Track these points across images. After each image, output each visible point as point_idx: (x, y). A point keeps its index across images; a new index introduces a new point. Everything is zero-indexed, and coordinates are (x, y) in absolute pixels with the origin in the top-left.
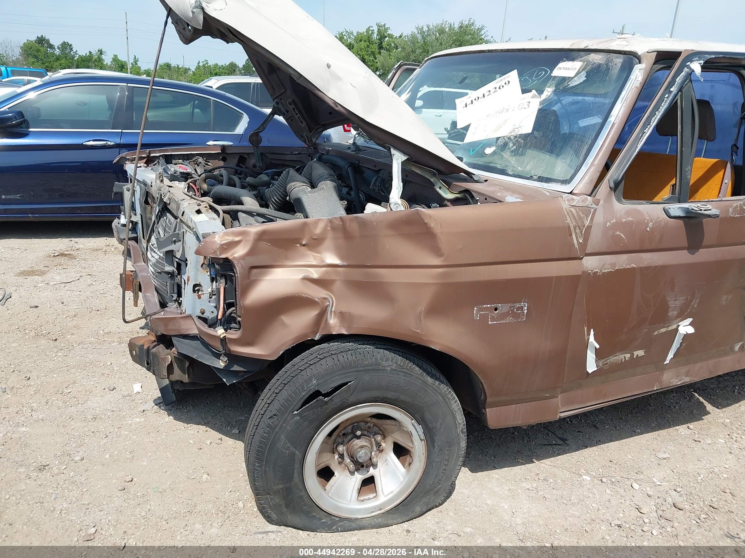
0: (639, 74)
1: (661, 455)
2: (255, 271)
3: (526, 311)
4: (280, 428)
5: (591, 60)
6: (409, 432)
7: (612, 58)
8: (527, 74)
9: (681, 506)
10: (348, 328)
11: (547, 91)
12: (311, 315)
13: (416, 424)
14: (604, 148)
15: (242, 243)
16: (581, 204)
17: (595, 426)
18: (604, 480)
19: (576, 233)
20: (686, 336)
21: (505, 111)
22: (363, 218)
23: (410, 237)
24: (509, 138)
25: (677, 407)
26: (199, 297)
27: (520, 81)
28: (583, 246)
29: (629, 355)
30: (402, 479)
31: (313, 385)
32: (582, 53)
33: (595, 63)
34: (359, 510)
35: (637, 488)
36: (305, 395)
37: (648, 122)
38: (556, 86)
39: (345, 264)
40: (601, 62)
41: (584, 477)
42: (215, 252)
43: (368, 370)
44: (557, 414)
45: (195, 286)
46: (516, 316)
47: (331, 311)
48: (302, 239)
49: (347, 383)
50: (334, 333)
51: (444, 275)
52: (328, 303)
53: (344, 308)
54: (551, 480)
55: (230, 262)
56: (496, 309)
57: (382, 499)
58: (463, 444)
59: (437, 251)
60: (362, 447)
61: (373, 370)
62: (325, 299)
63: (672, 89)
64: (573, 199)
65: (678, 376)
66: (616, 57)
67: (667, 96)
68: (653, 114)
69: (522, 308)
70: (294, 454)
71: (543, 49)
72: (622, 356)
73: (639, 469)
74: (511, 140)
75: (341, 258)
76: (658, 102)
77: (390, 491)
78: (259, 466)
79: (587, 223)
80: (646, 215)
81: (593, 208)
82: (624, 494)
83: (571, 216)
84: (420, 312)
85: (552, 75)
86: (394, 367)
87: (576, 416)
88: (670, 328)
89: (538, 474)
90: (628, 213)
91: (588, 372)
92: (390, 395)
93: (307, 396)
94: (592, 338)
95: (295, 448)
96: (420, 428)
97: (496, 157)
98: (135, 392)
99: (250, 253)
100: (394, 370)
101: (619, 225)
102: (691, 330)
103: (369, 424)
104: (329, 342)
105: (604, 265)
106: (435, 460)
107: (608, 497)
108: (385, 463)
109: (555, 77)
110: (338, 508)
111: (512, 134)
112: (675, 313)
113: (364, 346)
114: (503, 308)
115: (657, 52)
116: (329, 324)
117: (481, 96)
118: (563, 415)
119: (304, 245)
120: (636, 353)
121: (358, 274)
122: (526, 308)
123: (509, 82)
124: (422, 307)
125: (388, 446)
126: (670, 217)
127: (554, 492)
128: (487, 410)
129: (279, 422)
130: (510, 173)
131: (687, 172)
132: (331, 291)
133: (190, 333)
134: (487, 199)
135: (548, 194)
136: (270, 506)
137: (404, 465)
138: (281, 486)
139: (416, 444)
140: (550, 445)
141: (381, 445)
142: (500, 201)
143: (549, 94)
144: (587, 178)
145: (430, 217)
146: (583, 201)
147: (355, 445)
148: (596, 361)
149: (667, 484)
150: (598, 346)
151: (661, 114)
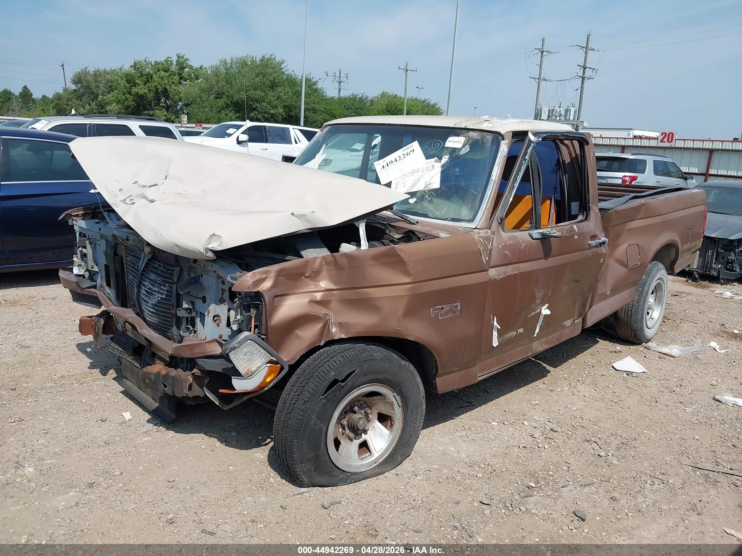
0: (505, 148)
1: (534, 403)
2: (276, 299)
3: (459, 308)
4: (312, 410)
5: (470, 136)
6: (391, 403)
7: (484, 136)
8: (427, 144)
9: (556, 429)
10: (346, 334)
11: (445, 158)
12: (317, 327)
13: (396, 396)
14: (491, 197)
15: (268, 278)
16: (485, 235)
17: (486, 391)
18: (506, 423)
19: (484, 254)
20: (546, 316)
21: (416, 172)
22: (351, 255)
23: (386, 265)
24: (425, 192)
25: (533, 371)
26: (218, 325)
27: (422, 149)
28: (488, 262)
29: (515, 332)
30: (388, 438)
31: (332, 375)
32: (463, 131)
33: (474, 139)
34: (362, 465)
35: (527, 425)
36: (327, 383)
37: (515, 180)
38: (450, 154)
39: (338, 288)
40: (478, 138)
41: (493, 423)
42: (249, 287)
43: (366, 360)
44: (476, 379)
45: (214, 317)
46: (454, 312)
47: (332, 323)
48: (305, 273)
49: (354, 372)
50: (336, 338)
51: (412, 289)
52: (329, 318)
53: (342, 319)
54: (473, 429)
55: (259, 294)
56: (443, 309)
57: (376, 454)
58: (424, 407)
59: (407, 273)
60: (360, 419)
61: (369, 360)
62: (326, 314)
63: (526, 158)
64: (480, 232)
65: (541, 345)
66: (487, 135)
67: (524, 162)
68: (517, 174)
69: (457, 306)
70: (322, 428)
71: (434, 126)
72: (511, 334)
73: (523, 413)
74: (426, 193)
75: (335, 283)
76: (519, 166)
77: (381, 448)
78: (297, 442)
79: (490, 247)
80: (520, 239)
81: (492, 237)
82: (520, 429)
83: (480, 243)
84: (400, 316)
85: (445, 146)
86: (381, 357)
87: (485, 380)
88: (537, 312)
89: (463, 426)
90: (510, 238)
91: (493, 346)
92: (381, 376)
93: (328, 384)
94: (495, 323)
95: (323, 424)
96: (398, 398)
97: (418, 205)
98: (127, 419)
99: (274, 286)
100: (382, 358)
101: (506, 247)
102: (548, 312)
103: (361, 402)
104: (330, 346)
105: (499, 274)
106: (409, 420)
107: (512, 432)
108: (373, 429)
109: (448, 147)
110: (349, 466)
111: (426, 189)
112: (539, 301)
113: (358, 345)
114: (447, 307)
115: (513, 132)
116: (332, 332)
117: (393, 160)
118: (480, 379)
119: (307, 277)
120: (519, 331)
121: (349, 294)
122: (459, 306)
123: (413, 150)
124: (400, 313)
125: (374, 417)
126: (533, 239)
127: (478, 435)
128: (437, 379)
129: (310, 406)
130: (431, 216)
131: (539, 209)
132: (329, 309)
133: (216, 353)
134: (428, 236)
135: (462, 230)
136: (304, 472)
137: (386, 428)
138: (312, 455)
139: (396, 410)
140: (462, 407)
141: (369, 417)
142: (437, 237)
143: (447, 160)
144: (483, 217)
145: (401, 250)
146: (486, 233)
147: (354, 418)
148: (498, 338)
149: (543, 419)
150: (499, 327)
151: (522, 174)
